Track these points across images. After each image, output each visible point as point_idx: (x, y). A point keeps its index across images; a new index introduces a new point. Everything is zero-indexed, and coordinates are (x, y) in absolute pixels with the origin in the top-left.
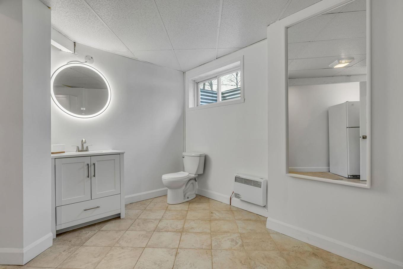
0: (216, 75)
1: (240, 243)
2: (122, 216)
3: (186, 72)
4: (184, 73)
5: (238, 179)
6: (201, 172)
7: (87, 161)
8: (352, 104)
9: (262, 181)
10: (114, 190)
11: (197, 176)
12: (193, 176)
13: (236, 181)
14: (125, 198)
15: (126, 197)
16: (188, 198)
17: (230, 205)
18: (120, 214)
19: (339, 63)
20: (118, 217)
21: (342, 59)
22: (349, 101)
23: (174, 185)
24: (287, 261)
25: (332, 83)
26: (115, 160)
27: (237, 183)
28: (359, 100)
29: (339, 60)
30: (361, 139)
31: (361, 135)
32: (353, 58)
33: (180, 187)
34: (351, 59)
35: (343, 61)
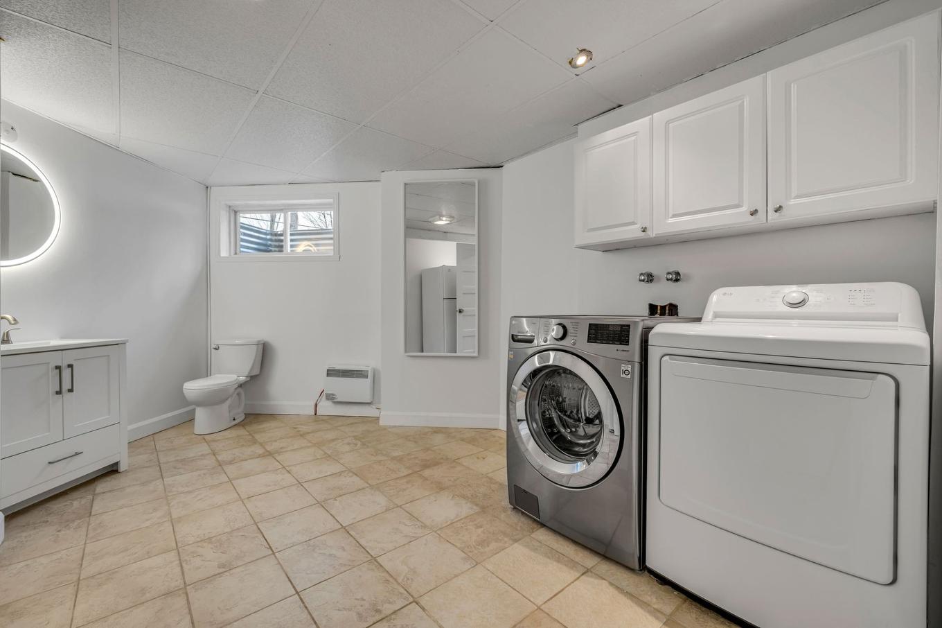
0: (282, 208)
1: (359, 443)
2: (122, 468)
3: (212, 188)
4: (207, 187)
5: (331, 373)
6: (256, 372)
7: (56, 359)
8: (450, 269)
9: (369, 369)
10: (108, 416)
11: (248, 379)
12: (242, 379)
13: (328, 376)
14: (128, 429)
15: (130, 427)
16: (234, 420)
17: (316, 414)
18: (117, 464)
19: (441, 220)
20: (112, 471)
21: (443, 216)
22: (446, 264)
23: (213, 400)
24: (416, 442)
25: (430, 239)
26: (109, 356)
27: (330, 378)
28: (455, 265)
29: (440, 216)
30: (458, 313)
31: (458, 309)
32: (453, 217)
33: (223, 401)
34: (451, 217)
35: (444, 219)
